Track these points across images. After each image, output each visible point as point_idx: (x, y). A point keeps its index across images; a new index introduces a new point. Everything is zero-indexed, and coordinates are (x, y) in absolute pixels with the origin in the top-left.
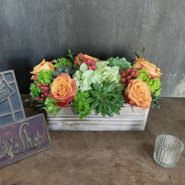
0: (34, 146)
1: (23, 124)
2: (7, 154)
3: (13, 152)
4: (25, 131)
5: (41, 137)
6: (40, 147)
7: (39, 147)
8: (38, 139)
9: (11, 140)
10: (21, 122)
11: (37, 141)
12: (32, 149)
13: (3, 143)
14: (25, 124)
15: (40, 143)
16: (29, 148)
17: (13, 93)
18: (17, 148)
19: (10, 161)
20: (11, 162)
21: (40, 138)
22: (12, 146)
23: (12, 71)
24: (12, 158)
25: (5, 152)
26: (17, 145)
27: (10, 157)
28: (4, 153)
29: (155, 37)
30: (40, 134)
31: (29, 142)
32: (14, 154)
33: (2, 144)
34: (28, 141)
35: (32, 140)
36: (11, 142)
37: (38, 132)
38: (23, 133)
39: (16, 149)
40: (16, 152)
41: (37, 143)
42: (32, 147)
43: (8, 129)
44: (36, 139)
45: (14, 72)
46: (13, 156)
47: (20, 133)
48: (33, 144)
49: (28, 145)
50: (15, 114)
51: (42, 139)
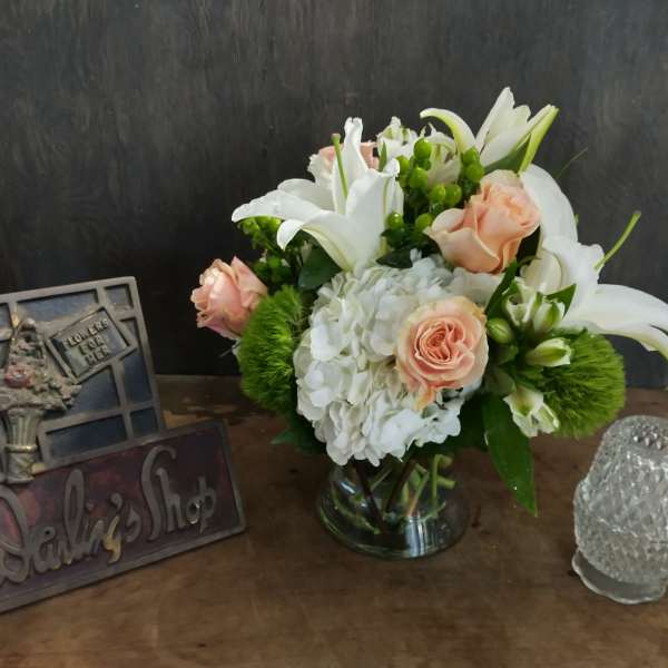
0: (187, 521)
1: (155, 450)
2: (102, 544)
3: (119, 538)
4: (161, 472)
5: (212, 493)
6: (208, 528)
7: (204, 525)
8: (203, 501)
9: (117, 499)
10: (150, 441)
11: (198, 507)
12: (179, 531)
13: (90, 506)
14: (161, 448)
15: (209, 514)
16: (171, 528)
17: (130, 349)
18: (134, 523)
19: (109, 565)
20: (110, 572)
21: (208, 499)
22: (117, 518)
23: (131, 280)
24: (116, 557)
25: (93, 537)
26: (134, 516)
27: (111, 552)
28: (91, 540)
30: (210, 484)
31: (174, 507)
32: (123, 543)
33: (85, 509)
34: (169, 506)
35: (183, 502)
36: (116, 506)
37: (202, 481)
38: (156, 480)
39: (131, 527)
40: (130, 539)
41: (198, 513)
42: (182, 524)
43: (109, 461)
44: (196, 501)
45: (135, 282)
46: (117, 550)
47: (145, 478)
48: (184, 516)
49: (171, 518)
50: (132, 414)
51: (214, 500)
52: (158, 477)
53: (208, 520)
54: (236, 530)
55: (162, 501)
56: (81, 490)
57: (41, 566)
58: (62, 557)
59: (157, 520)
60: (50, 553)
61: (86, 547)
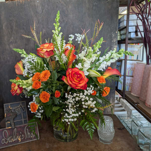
3: (20, 139)
4: (27, 129)
7: (33, 138)
9: (21, 133)
10: (26, 125)
13: (17, 134)
14: (28, 126)
15: (34, 136)
16: (28, 138)
17: (24, 111)
18: (23, 137)
22: (20, 136)
23: (25, 102)
25: (17, 138)
26: (23, 135)
27: (19, 140)
32: (21, 139)
34: (28, 134)
35: (30, 134)
38: (26, 130)
40: (22, 139)
41: (32, 136)
42: (30, 137)
43: (20, 127)
44: (32, 134)
46: (20, 140)
47: (25, 130)
49: (28, 136)
50: (24, 120)
54: (38, 139)
55: (27, 134)
56: (16, 131)
57: (9, 142)
58: (13, 141)
59: (26, 136)
60: (11, 140)
61: (16, 139)
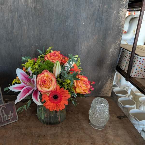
0: (8, 119)
1: (2, 107)
4: (3, 111)
5: (12, 114)
7: (11, 120)
10: (1, 105)
12: (6, 121)
14: (3, 107)
15: (12, 118)
16: (5, 120)
29: (86, 62)
30: (12, 112)
31: (5, 117)
35: (7, 116)
37: (10, 112)
41: (10, 117)
42: (7, 120)
44: (9, 115)
48: (7, 118)
49: (5, 119)
51: (13, 115)
52: (3, 112)
53: (12, 119)
54: (17, 120)
55: (3, 116)
59: (3, 119)
